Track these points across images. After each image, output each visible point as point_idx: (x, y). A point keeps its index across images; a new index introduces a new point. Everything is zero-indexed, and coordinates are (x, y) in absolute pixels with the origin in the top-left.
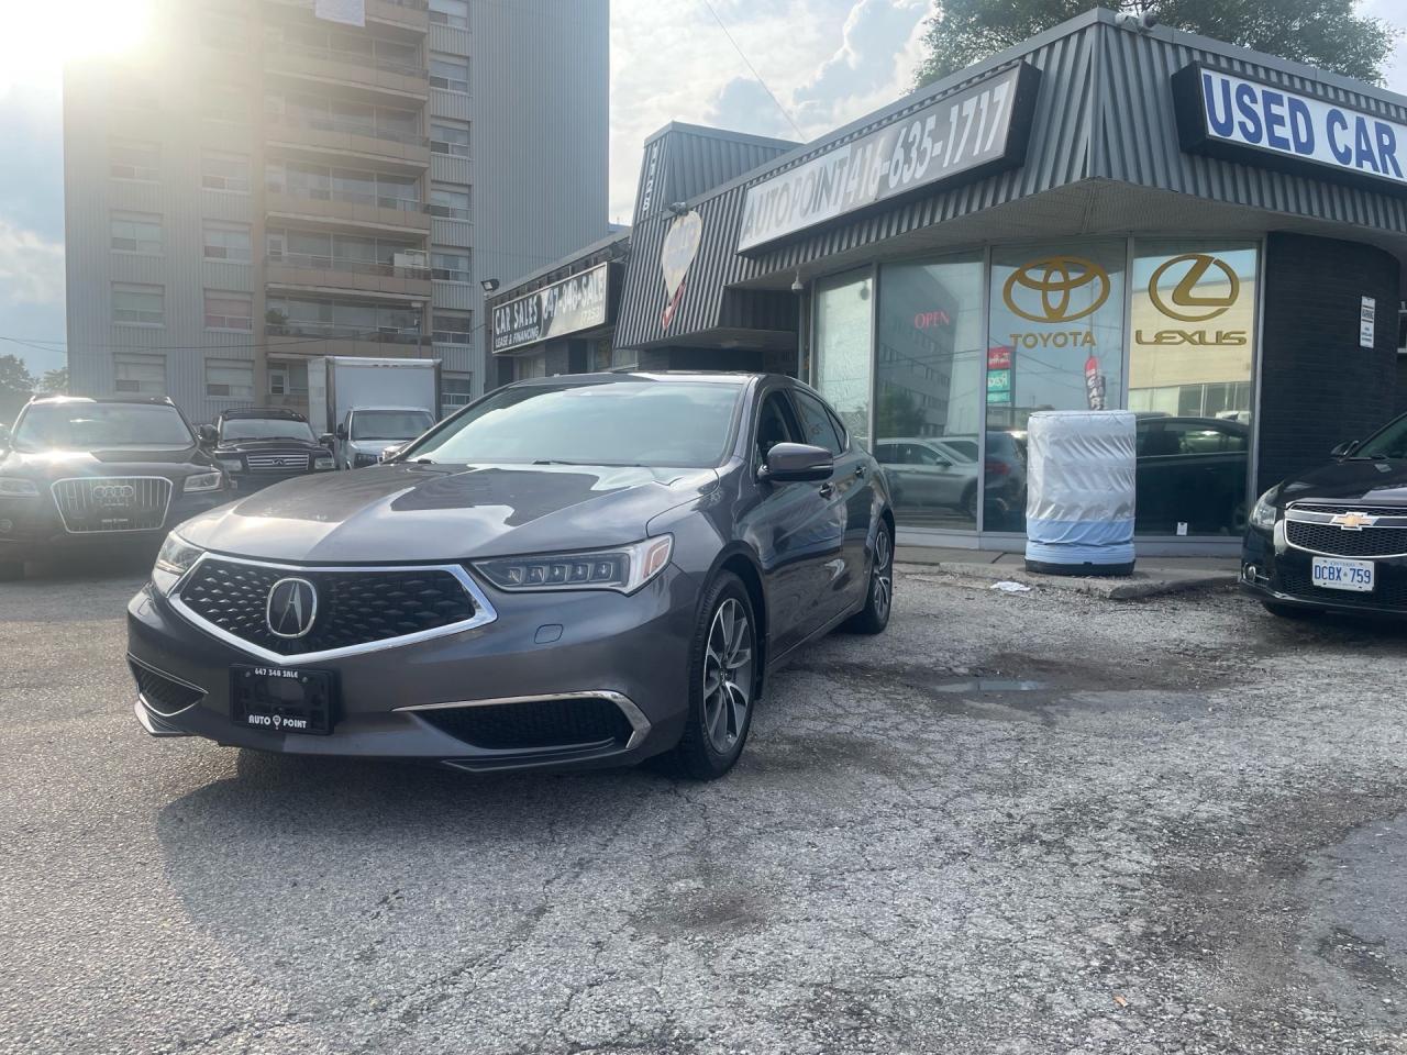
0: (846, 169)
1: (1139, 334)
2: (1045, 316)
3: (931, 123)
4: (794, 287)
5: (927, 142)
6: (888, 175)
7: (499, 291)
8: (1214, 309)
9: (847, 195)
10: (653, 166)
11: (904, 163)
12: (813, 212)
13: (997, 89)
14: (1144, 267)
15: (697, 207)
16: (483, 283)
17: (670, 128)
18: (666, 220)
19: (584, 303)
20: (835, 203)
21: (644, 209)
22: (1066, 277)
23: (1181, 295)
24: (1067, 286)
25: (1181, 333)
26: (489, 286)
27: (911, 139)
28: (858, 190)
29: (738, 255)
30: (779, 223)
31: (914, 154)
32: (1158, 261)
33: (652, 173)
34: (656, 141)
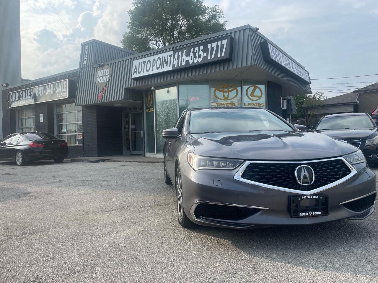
0: (172, 58)
1: (245, 103)
2: (223, 99)
3: (202, 48)
4: (152, 89)
5: (201, 53)
6: (189, 60)
7: (9, 87)
8: (258, 98)
9: (174, 65)
10: (87, 51)
11: (194, 57)
12: (162, 68)
13: (223, 41)
14: (245, 87)
15: (109, 65)
16: (2, 84)
17: (93, 41)
18: (95, 68)
19: (57, 92)
20: (170, 66)
21: (84, 64)
22: (228, 90)
23: (252, 95)
24: (229, 92)
25: (253, 104)
26: (5, 85)
27: (195, 51)
28: (178, 64)
29: (132, 79)
30: (148, 71)
31: (197, 55)
32: (248, 86)
33: (86, 53)
34: (87, 44)
